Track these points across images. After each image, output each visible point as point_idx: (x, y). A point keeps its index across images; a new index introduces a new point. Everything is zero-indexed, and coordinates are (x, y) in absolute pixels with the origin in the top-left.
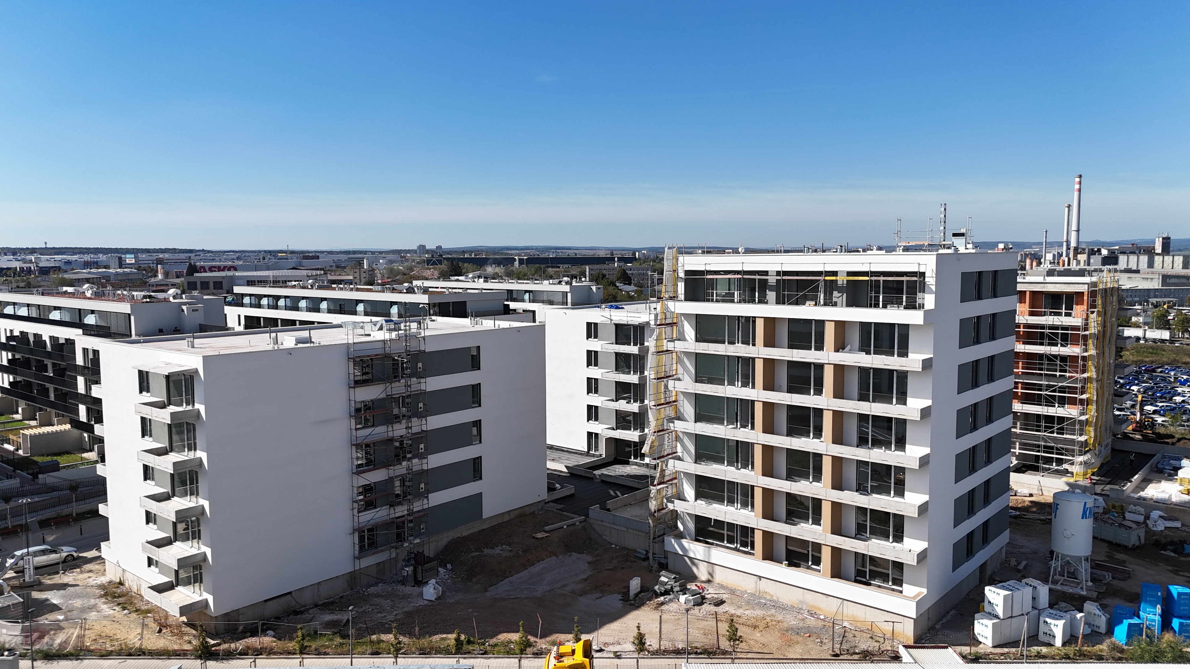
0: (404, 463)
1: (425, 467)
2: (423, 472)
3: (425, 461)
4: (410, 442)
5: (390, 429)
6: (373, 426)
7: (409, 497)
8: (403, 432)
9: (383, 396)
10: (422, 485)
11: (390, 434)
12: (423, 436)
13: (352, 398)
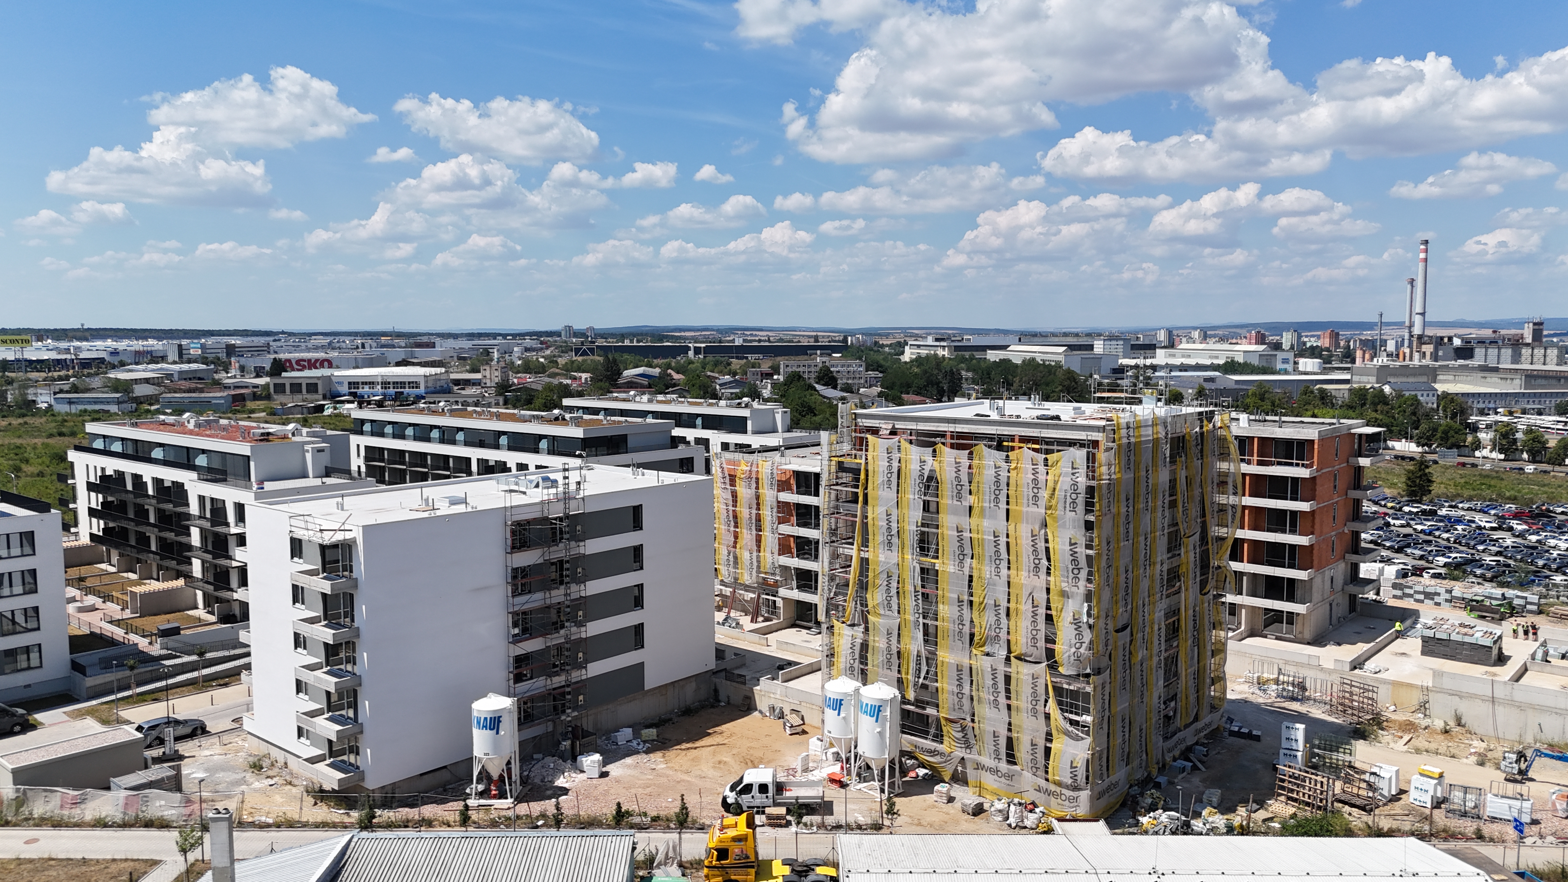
0: (562, 632)
1: (583, 636)
2: (581, 640)
3: (583, 629)
4: (568, 610)
5: (547, 595)
6: (530, 592)
7: (567, 668)
8: (562, 599)
9: (541, 561)
10: (580, 655)
11: (548, 602)
12: (583, 602)
13: (509, 564)
